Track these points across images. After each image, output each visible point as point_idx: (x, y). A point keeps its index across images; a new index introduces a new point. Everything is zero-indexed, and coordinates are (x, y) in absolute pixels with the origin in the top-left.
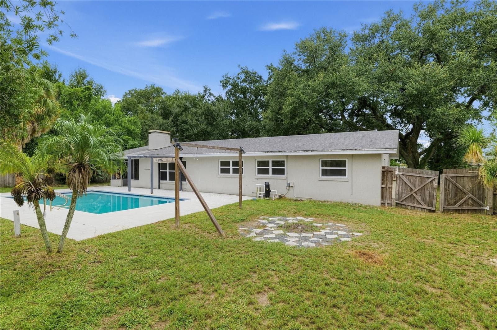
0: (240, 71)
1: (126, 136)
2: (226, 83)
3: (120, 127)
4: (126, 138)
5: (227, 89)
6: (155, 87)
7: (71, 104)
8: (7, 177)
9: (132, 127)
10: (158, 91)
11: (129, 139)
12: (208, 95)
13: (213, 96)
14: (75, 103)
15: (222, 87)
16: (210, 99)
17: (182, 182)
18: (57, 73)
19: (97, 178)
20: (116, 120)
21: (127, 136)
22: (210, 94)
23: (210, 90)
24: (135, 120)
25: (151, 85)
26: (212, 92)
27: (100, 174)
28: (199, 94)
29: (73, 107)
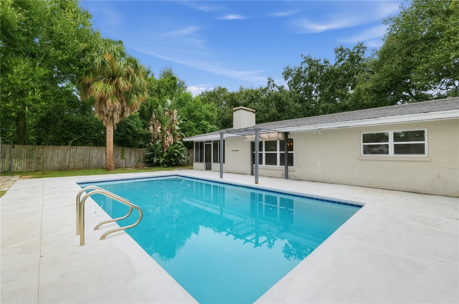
0: (303, 60)
1: (205, 121)
2: (288, 74)
3: (200, 113)
4: (206, 123)
5: (289, 79)
6: (222, 87)
7: (160, 92)
8: (104, 159)
9: (210, 114)
10: (224, 90)
11: (207, 124)
12: (271, 86)
13: (276, 87)
14: (162, 91)
15: (284, 78)
16: (274, 89)
17: (289, 167)
18: (151, 73)
19: (180, 161)
20: (196, 107)
21: (207, 122)
22: (274, 85)
23: (273, 81)
24: (213, 107)
25: (219, 86)
26: (275, 82)
27: (183, 157)
28: (261, 88)
29: (160, 95)
